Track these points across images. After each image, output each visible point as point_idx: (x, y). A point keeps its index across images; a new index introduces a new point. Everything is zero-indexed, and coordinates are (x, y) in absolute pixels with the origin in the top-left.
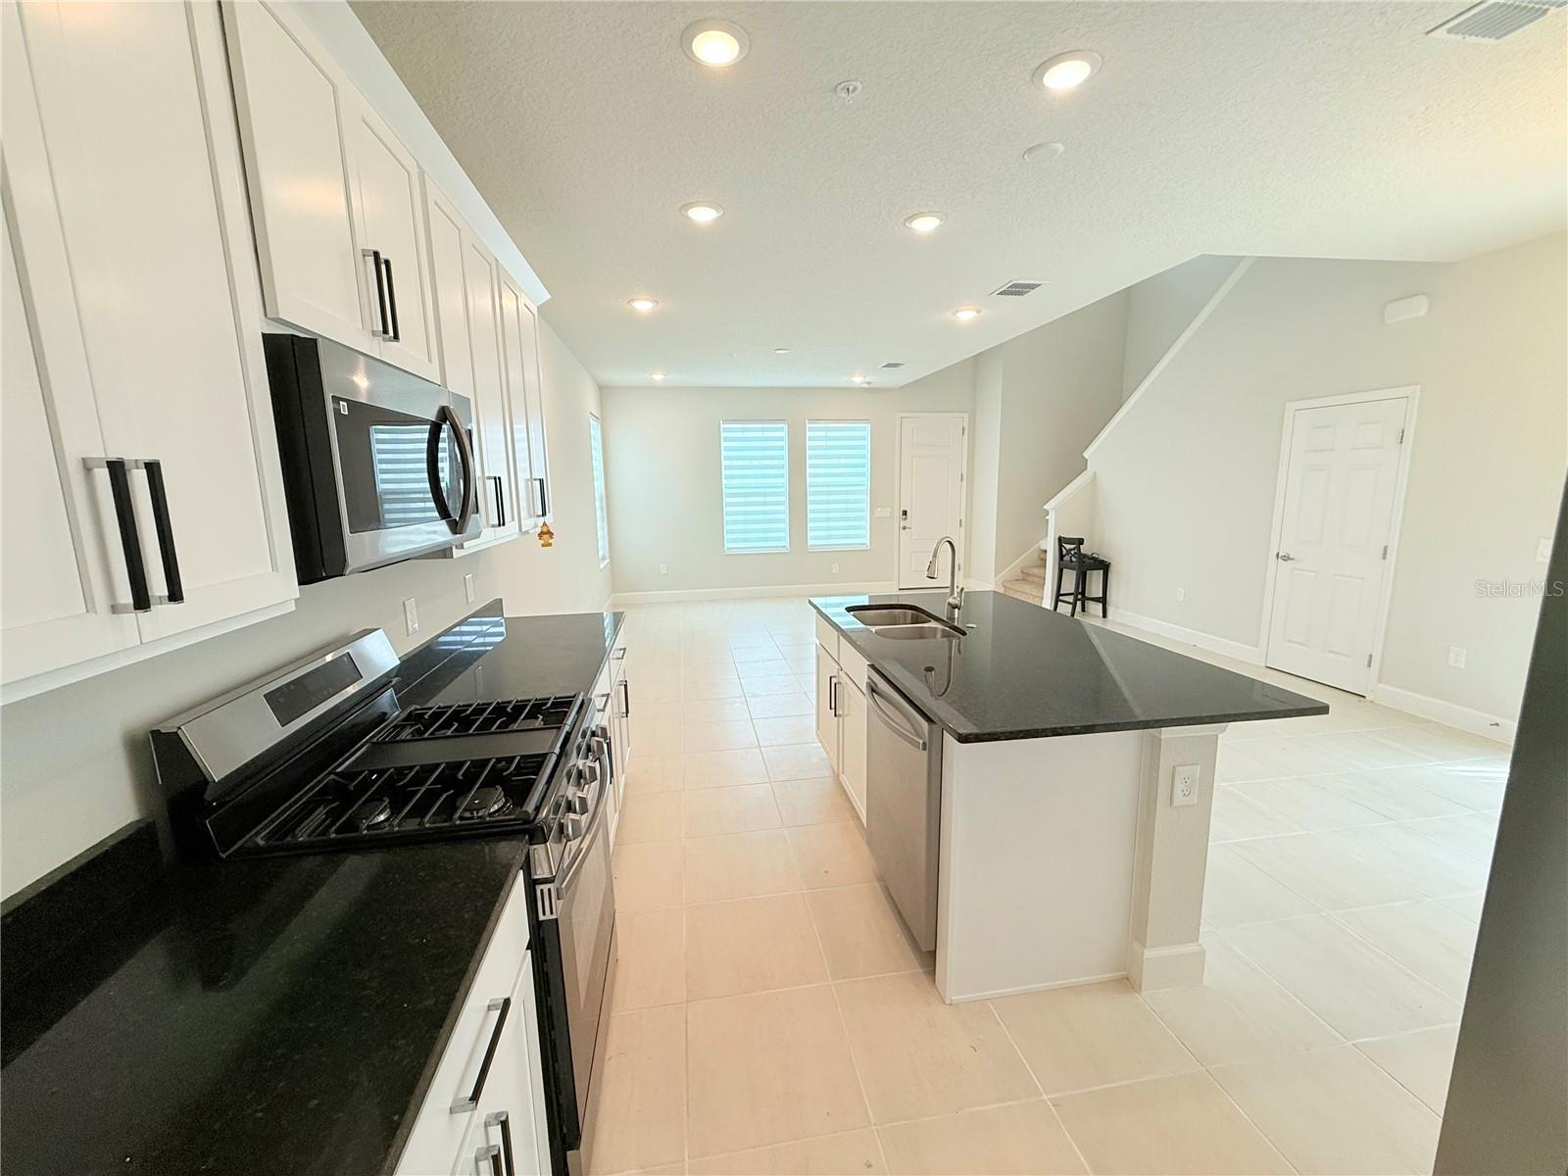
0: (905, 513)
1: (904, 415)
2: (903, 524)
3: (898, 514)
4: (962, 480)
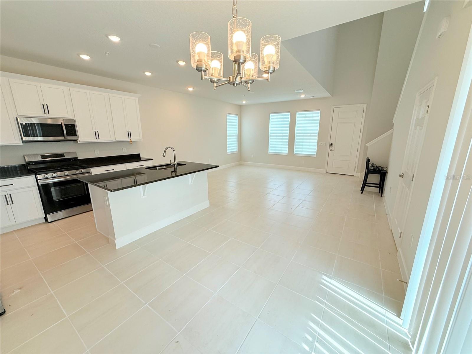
0: (331, 144)
1: (334, 107)
2: (330, 148)
3: (329, 144)
4: (360, 132)
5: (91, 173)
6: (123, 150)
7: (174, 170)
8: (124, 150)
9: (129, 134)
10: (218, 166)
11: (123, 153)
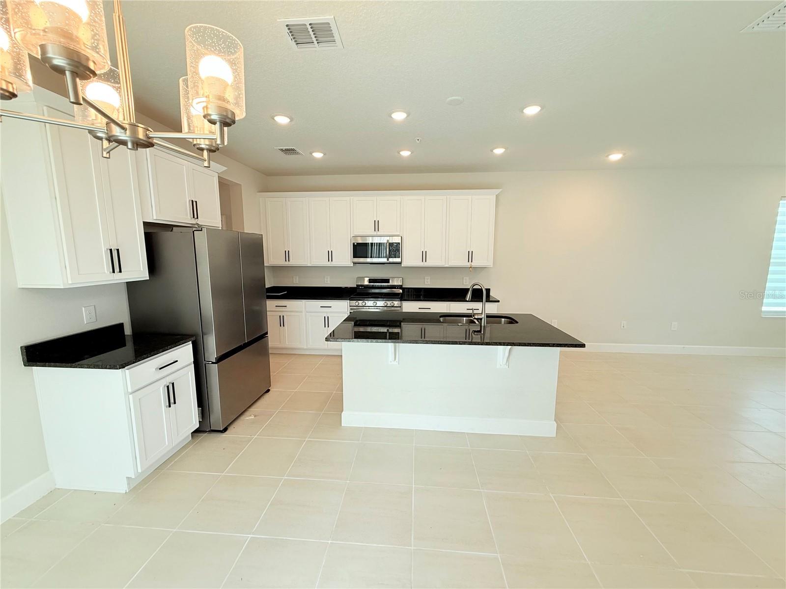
5: (401, 309)
6: (464, 280)
7: (479, 330)
8: (466, 279)
9: (470, 256)
10: (583, 346)
11: (463, 284)
